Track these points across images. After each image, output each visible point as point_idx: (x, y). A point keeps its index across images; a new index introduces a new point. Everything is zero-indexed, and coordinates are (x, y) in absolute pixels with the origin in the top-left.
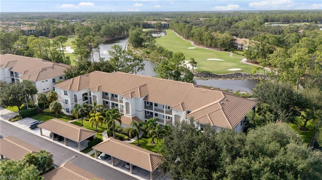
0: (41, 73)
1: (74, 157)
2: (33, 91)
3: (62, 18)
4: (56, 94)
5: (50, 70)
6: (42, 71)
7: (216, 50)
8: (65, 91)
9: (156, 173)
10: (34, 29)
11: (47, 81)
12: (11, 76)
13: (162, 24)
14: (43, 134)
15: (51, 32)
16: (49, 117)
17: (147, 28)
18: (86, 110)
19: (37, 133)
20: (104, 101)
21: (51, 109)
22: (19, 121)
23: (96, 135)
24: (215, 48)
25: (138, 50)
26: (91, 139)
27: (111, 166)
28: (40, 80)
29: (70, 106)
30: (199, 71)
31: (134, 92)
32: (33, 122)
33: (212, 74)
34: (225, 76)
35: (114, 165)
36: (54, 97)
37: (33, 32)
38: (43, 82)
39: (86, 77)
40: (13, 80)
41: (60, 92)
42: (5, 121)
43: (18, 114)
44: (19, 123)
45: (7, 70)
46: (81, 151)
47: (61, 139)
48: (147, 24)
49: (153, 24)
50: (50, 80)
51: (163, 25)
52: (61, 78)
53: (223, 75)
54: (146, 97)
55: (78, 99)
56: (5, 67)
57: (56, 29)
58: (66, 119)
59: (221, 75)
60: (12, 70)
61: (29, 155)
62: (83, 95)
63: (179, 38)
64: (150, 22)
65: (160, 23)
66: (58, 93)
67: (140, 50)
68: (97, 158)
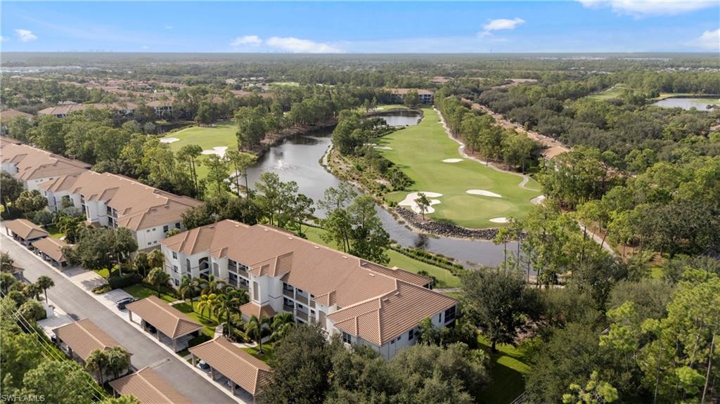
0: (147, 215)
1: (164, 360)
2: (132, 247)
3: (232, 73)
4: (162, 255)
5: (162, 211)
6: (149, 213)
7: (500, 168)
8: (173, 253)
9: (258, 398)
10: (171, 105)
11: (154, 230)
12: (108, 213)
13: (421, 96)
14: (133, 320)
15: (199, 112)
16: (150, 292)
17: (389, 103)
18: (199, 287)
19: (124, 316)
20: (230, 273)
21: (150, 278)
22: (106, 294)
23: (205, 329)
24: (500, 162)
25: (346, 160)
26: (195, 334)
27: (210, 380)
28: (144, 228)
29: (179, 276)
30: (434, 219)
31: (268, 265)
32: (125, 297)
33: (455, 227)
34: (480, 232)
35: (214, 380)
36: (159, 261)
37: (169, 110)
38: (148, 231)
39: (210, 230)
40: (110, 220)
41: (167, 253)
42: (87, 292)
43: (107, 283)
44: (106, 297)
45: (101, 203)
46: (177, 353)
47: (153, 330)
48: (388, 94)
49: (401, 95)
50: (160, 229)
51: (423, 98)
52: (178, 225)
53: (476, 230)
54: (287, 275)
55: (191, 267)
56: (100, 200)
57: (208, 108)
58: (172, 297)
59: (472, 229)
60: (109, 205)
61: (96, 352)
62: (201, 261)
63: (442, 132)
64: (396, 90)
65: (416, 95)
66: (166, 254)
67: (350, 162)
68: (195, 366)
